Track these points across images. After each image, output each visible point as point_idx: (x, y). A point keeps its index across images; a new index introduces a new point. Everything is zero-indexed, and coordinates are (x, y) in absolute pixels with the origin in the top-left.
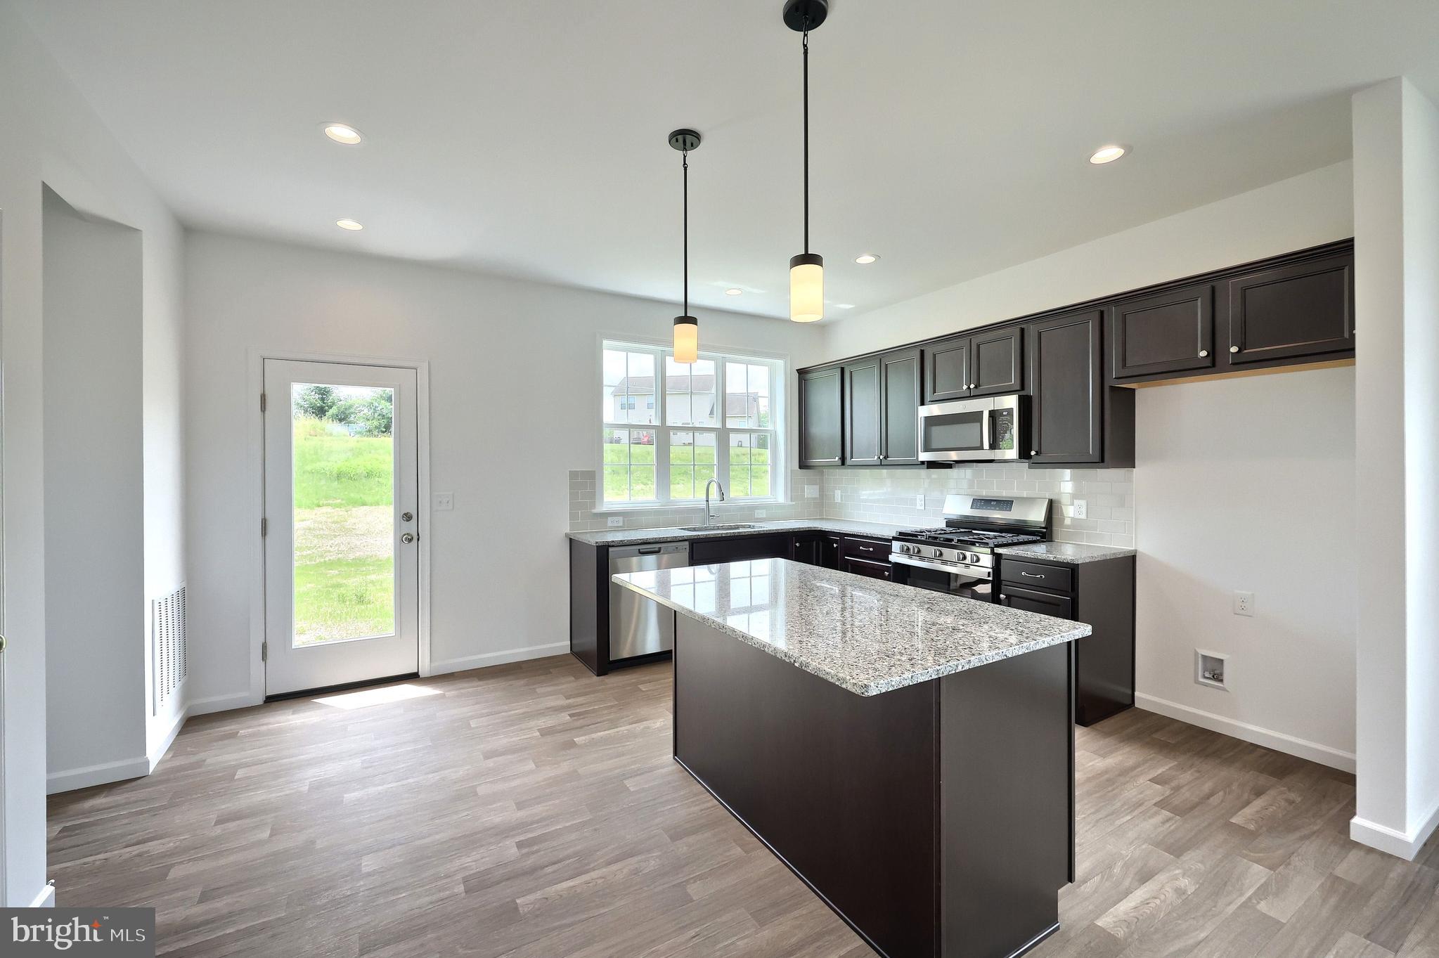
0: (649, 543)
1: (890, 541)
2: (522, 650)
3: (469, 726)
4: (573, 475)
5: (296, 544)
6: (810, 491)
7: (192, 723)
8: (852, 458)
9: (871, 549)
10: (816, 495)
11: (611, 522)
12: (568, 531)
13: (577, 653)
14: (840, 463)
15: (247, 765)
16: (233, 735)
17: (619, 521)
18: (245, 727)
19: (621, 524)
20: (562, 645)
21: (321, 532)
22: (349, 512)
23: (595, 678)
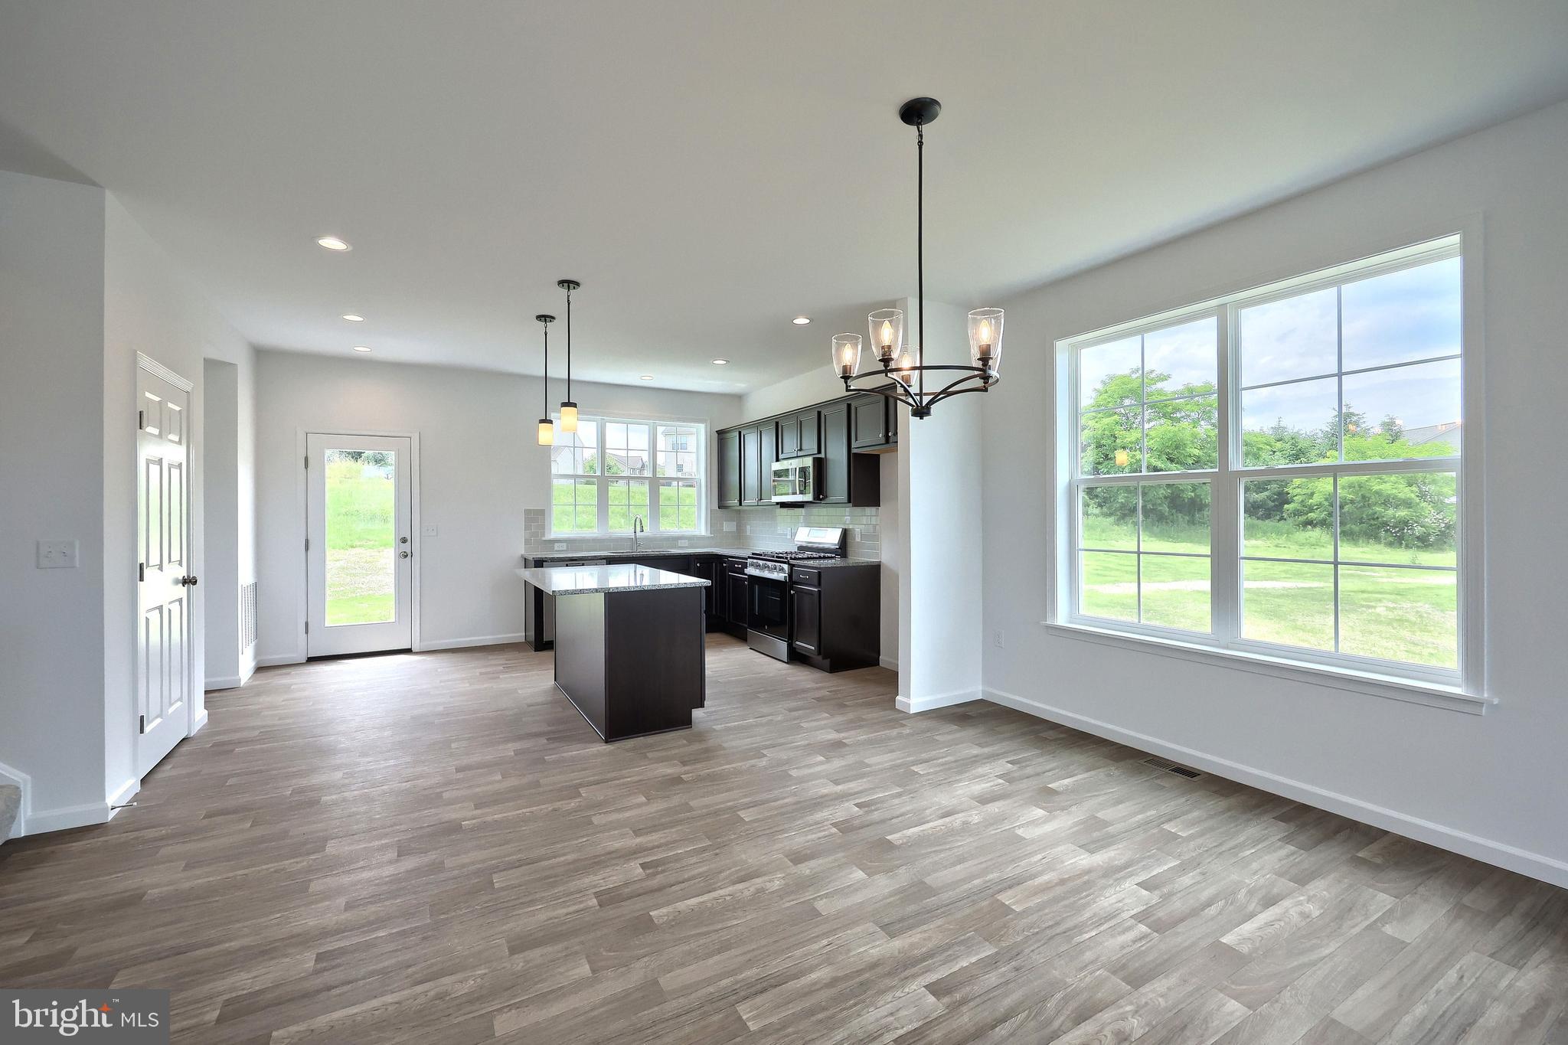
0: (576, 560)
1: (746, 559)
2: (488, 637)
3: (437, 671)
4: (527, 512)
5: (328, 581)
6: (729, 527)
7: (260, 669)
10: (734, 529)
11: (557, 546)
12: (523, 552)
13: (527, 642)
15: (295, 684)
16: (289, 674)
17: (564, 546)
18: (293, 671)
19: (565, 548)
20: (519, 636)
21: (354, 571)
22: (381, 553)
23: (534, 652)
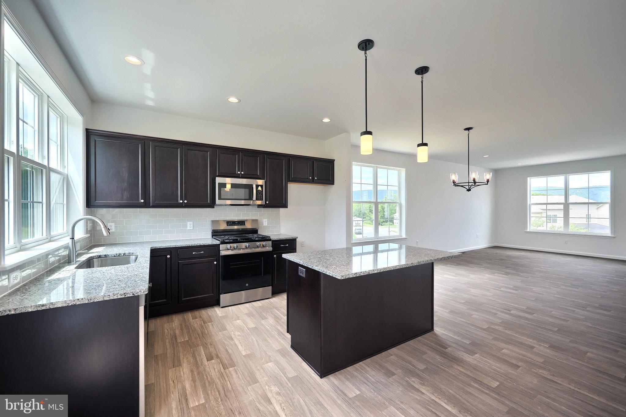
8: (155, 201)
9: (202, 252)
14: (144, 204)
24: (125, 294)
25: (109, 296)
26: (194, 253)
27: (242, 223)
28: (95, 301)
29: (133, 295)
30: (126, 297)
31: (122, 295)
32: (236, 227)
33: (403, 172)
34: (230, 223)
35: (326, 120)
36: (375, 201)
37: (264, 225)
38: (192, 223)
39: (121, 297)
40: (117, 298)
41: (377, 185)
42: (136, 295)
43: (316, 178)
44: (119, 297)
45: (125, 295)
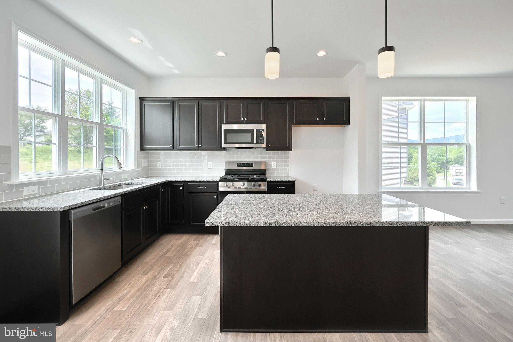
8: (180, 146)
9: (206, 187)
14: (172, 148)
24: (48, 208)
25: (39, 208)
26: (199, 187)
27: (250, 164)
28: (31, 210)
29: (53, 211)
30: (49, 211)
31: (46, 209)
32: (245, 168)
33: (473, 102)
34: (240, 164)
35: (322, 53)
36: (421, 142)
37: (273, 167)
38: (211, 163)
39: (46, 210)
40: (43, 210)
41: (424, 122)
42: (55, 210)
43: (325, 119)
44: (45, 210)
45: (48, 210)
